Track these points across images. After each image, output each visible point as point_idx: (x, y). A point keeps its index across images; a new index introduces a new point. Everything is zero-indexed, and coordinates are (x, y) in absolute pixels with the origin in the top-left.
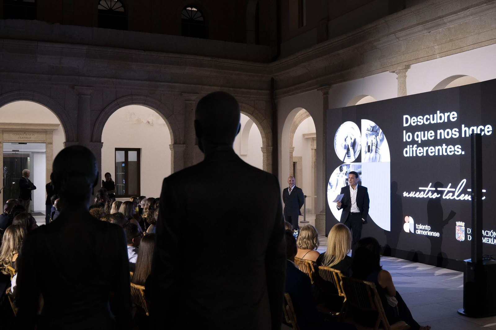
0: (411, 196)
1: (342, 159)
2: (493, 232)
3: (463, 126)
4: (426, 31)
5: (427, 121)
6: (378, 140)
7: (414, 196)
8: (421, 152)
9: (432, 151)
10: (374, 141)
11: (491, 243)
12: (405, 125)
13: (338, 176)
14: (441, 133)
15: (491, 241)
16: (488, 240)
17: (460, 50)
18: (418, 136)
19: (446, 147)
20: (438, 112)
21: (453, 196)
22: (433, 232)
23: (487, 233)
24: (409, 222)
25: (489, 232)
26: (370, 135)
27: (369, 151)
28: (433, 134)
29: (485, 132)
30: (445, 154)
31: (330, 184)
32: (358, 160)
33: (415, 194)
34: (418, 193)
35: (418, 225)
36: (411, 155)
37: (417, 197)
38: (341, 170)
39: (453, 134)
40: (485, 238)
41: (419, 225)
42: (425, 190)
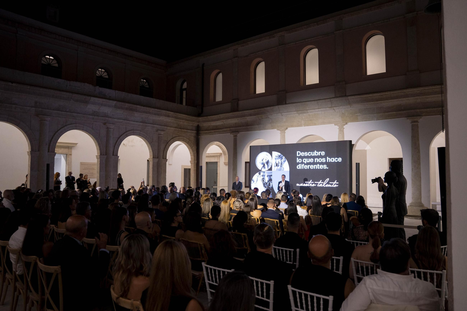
1: (260, 169)
3: (328, 157)
4: (297, 114)
5: (309, 154)
6: (282, 161)
8: (307, 167)
9: (312, 167)
10: (280, 162)
12: (298, 155)
13: (258, 177)
14: (317, 160)
17: (315, 124)
18: (305, 161)
20: (315, 151)
21: (322, 185)
26: (278, 159)
27: (277, 166)
28: (313, 160)
30: (319, 168)
31: (253, 180)
32: (271, 169)
34: (305, 184)
36: (301, 168)
38: (260, 174)
39: (323, 160)
42: (308, 183)
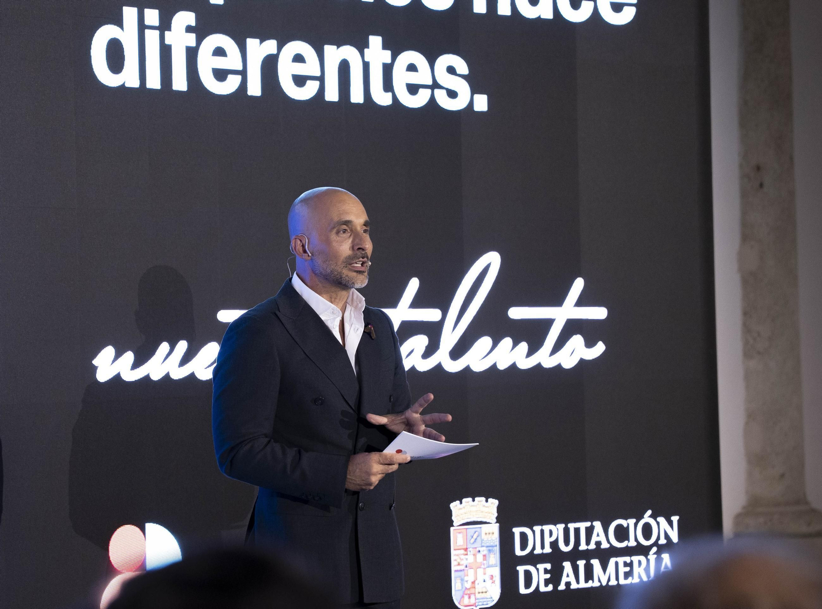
0: (156, 377)
2: (652, 522)
7: (178, 374)
15: (647, 570)
16: (630, 565)
19: (387, 56)
21: (430, 351)
23: (622, 533)
25: (632, 522)
29: (596, 9)
30: (382, 99)
33: (186, 359)
36: (154, 82)
40: (612, 561)
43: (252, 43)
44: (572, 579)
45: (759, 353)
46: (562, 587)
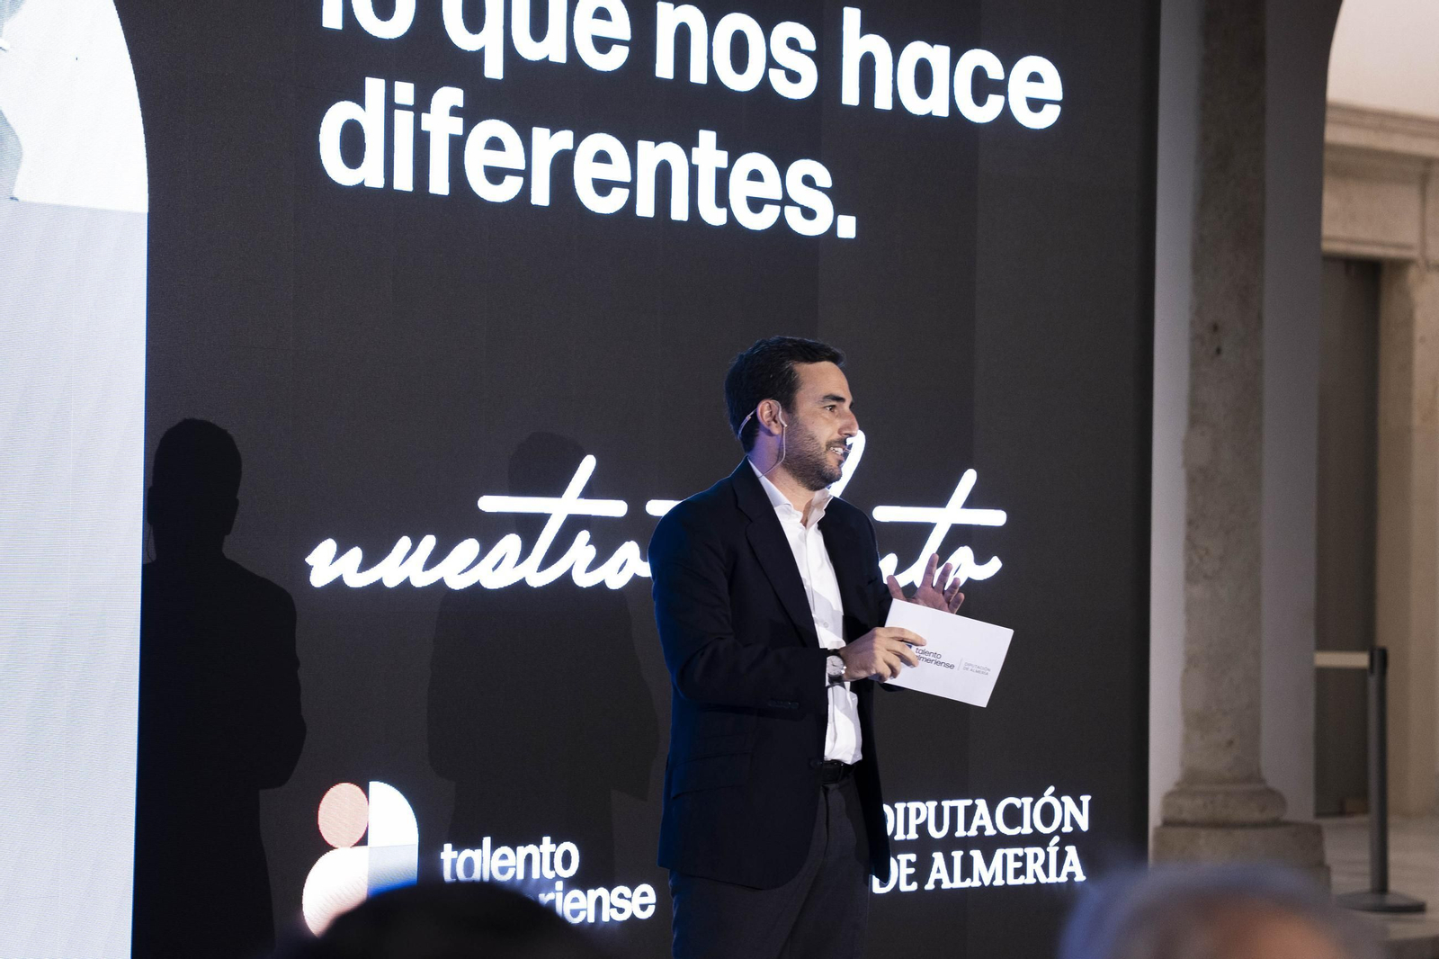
0: (391, 582)
2: (1055, 802)
3: (852, 17)
7: (422, 580)
11: (1043, 879)
14: (683, 34)
15: (1045, 867)
16: (1023, 859)
18: (474, 11)
19: (722, 158)
22: (602, 891)
23: (1013, 816)
24: (363, 841)
25: (1027, 801)
28: (622, 27)
29: (1006, 106)
30: (714, 216)
33: (433, 561)
34: (469, 547)
35: (458, 847)
37: (457, 583)
39: (778, 66)
40: (999, 853)
41: (467, 853)
42: (540, 520)
43: (540, 134)
44: (944, 876)
45: (1206, 577)
46: (930, 886)
